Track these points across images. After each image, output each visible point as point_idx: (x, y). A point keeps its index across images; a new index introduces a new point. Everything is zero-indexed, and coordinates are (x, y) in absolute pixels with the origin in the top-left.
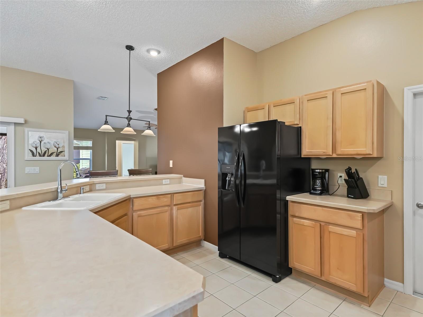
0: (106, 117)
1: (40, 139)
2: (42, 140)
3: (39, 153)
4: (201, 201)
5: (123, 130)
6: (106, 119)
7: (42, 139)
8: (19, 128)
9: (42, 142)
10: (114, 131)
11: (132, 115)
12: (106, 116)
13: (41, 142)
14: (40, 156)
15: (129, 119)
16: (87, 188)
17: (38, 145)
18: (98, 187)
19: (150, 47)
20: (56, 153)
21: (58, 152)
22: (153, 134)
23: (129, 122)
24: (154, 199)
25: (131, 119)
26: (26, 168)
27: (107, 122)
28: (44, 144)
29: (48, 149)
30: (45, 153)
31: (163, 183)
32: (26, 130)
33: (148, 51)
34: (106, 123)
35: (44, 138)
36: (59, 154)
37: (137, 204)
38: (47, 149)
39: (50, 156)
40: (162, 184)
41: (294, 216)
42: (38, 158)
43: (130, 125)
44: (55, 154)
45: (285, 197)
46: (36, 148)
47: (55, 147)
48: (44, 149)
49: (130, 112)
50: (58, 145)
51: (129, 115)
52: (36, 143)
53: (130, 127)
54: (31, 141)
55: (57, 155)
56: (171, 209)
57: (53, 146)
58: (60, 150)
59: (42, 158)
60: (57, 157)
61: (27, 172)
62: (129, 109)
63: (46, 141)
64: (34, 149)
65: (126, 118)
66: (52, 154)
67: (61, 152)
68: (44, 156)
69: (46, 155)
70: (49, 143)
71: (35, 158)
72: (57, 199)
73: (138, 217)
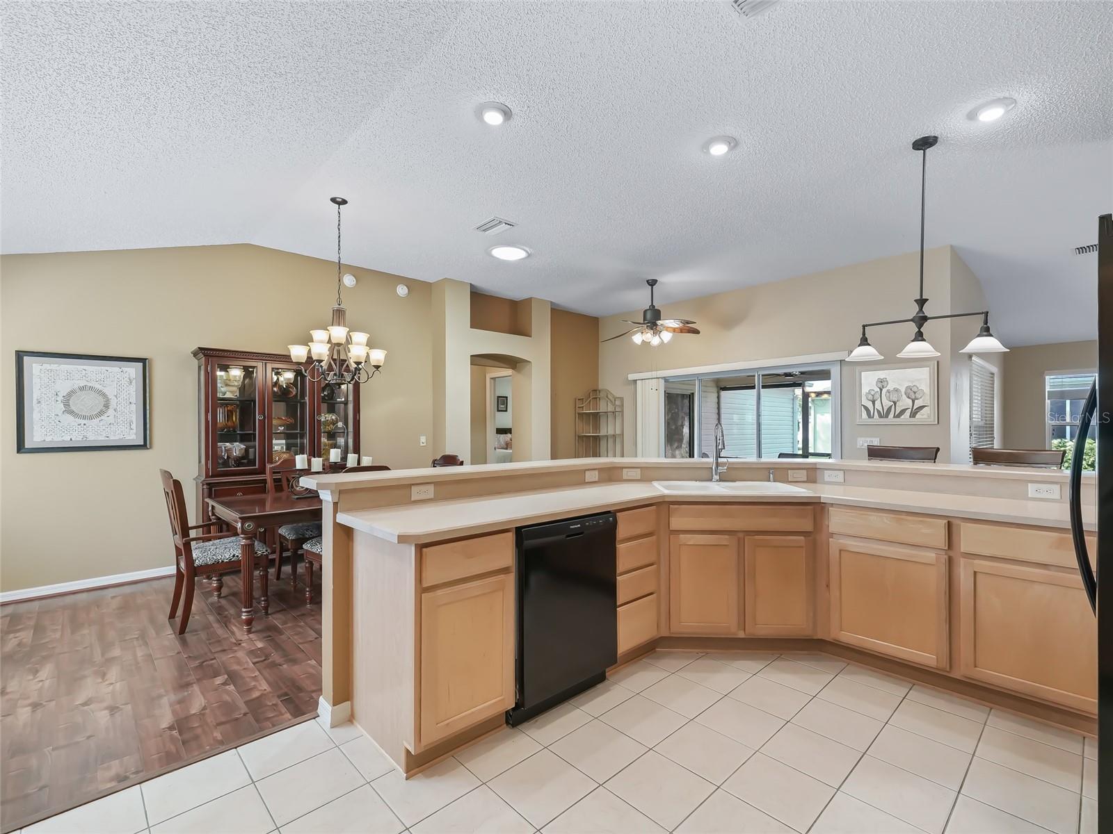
0: (864, 329)
1: (880, 385)
2: (883, 387)
3: (878, 411)
5: (904, 351)
6: (864, 334)
7: (885, 384)
8: (846, 368)
9: (884, 391)
12: (864, 326)
13: (881, 390)
14: (880, 416)
15: (921, 320)
16: (801, 475)
17: (878, 396)
18: (828, 476)
20: (910, 410)
21: (914, 408)
23: (919, 328)
24: (886, 521)
26: (858, 439)
27: (866, 340)
28: (888, 394)
29: (895, 403)
30: (889, 409)
31: (1028, 495)
32: (858, 369)
34: (864, 341)
35: (887, 381)
36: (917, 413)
37: (838, 521)
38: (893, 402)
39: (899, 416)
42: (876, 419)
44: (908, 413)
46: (874, 402)
47: (909, 398)
48: (887, 404)
49: (922, 302)
50: (915, 393)
51: (921, 309)
52: (873, 393)
53: (924, 340)
54: (865, 390)
55: (913, 415)
56: (950, 561)
57: (904, 396)
58: (918, 403)
59: (883, 421)
60: (912, 419)
61: (858, 447)
62: (921, 295)
63: (890, 387)
64: (870, 405)
65: (912, 320)
66: (903, 412)
67: (921, 408)
68: (887, 416)
69: (891, 415)
70: (897, 390)
71: (870, 420)
72: (711, 480)
73: (840, 551)
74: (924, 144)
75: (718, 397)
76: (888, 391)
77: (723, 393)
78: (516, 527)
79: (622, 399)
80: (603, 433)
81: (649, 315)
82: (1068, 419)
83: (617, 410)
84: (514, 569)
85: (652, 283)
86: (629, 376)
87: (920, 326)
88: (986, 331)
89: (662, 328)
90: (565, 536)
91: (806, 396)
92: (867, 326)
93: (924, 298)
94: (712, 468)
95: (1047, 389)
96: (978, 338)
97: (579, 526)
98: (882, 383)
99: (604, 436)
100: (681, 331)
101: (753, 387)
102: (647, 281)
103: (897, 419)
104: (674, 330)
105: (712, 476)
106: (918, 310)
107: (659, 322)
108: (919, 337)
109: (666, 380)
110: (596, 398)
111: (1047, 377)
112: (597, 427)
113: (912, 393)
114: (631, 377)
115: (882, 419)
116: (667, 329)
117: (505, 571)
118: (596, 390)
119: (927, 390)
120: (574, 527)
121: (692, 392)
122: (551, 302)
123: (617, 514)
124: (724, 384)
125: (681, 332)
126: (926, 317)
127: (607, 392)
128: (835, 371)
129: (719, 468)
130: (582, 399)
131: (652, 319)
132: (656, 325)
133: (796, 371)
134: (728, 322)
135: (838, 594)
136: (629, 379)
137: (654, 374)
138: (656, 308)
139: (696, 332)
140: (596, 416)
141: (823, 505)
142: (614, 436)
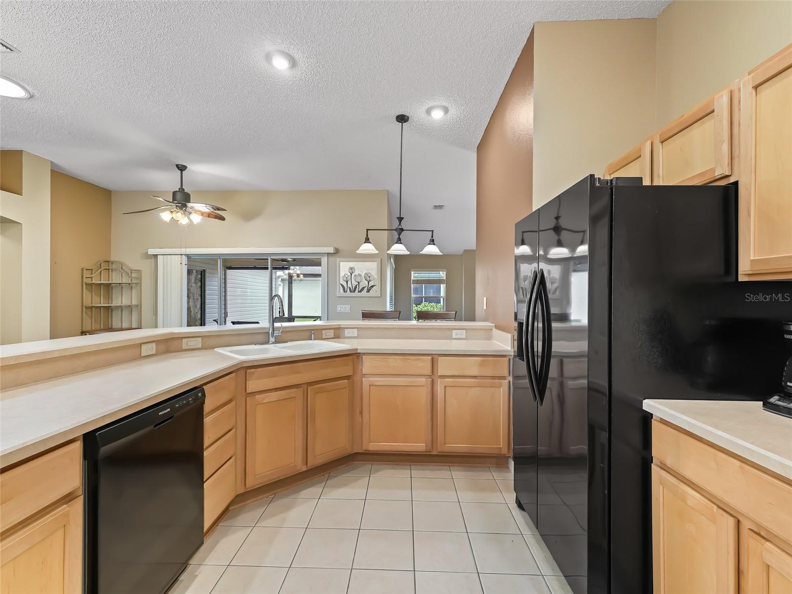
0: (367, 232)
2: (352, 273)
3: (350, 288)
4: (504, 378)
5: (391, 249)
6: (367, 236)
7: (353, 270)
8: (331, 259)
9: (353, 275)
10: (378, 252)
11: (404, 225)
12: (367, 230)
13: (351, 275)
14: (351, 291)
15: (400, 230)
16: (331, 333)
17: (349, 278)
18: (347, 333)
19: (431, 104)
20: (367, 287)
21: (369, 287)
22: (439, 252)
23: (399, 236)
24: (399, 361)
25: (402, 230)
26: (338, 306)
28: (355, 277)
29: (359, 283)
30: (356, 287)
31: (452, 336)
32: (338, 260)
33: (428, 112)
34: (367, 240)
35: (355, 269)
36: (370, 290)
37: (367, 366)
39: (360, 291)
40: (450, 338)
41: (664, 467)
42: (348, 293)
43: (400, 241)
44: (366, 289)
45: (641, 399)
46: (347, 282)
47: (366, 280)
48: (355, 283)
49: (400, 219)
50: (369, 277)
51: (400, 224)
52: (346, 276)
53: (401, 243)
54: (342, 274)
55: (368, 291)
56: (433, 382)
57: (364, 279)
58: (371, 284)
59: (353, 294)
60: (368, 293)
61: (338, 311)
62: (400, 215)
63: (356, 273)
64: (345, 284)
65: (396, 230)
66: (363, 289)
67: (372, 286)
68: (354, 292)
69: (357, 291)
70: (360, 275)
71: (345, 294)
72: (267, 342)
73: (370, 386)
74: (402, 119)
75: (225, 274)
76: (355, 275)
77: (229, 272)
78: (84, 435)
79: (139, 272)
80: (116, 303)
81: (179, 196)
82: (423, 295)
83: (133, 282)
84: (80, 492)
85: (182, 168)
86: (149, 250)
87: (399, 234)
88: (432, 242)
89: (191, 210)
90: (153, 426)
91: (290, 276)
92: (369, 230)
93: (401, 216)
94: (269, 333)
95: (412, 279)
96: (429, 246)
97: (169, 410)
98: (352, 270)
99: (117, 307)
100: (209, 215)
101: (267, 268)
102: (176, 165)
103: (360, 293)
104: (202, 214)
105: (269, 339)
106: (398, 224)
107: (189, 205)
108: (399, 241)
109: (189, 257)
110: (109, 269)
111: (412, 272)
112: (109, 297)
113: (368, 278)
114: (151, 251)
115: (352, 293)
116: (196, 211)
117: (68, 498)
118: (108, 262)
119: (375, 276)
120: (163, 412)
121: (204, 269)
122: (51, 161)
123: (204, 387)
124: (233, 264)
125: (209, 217)
126: (402, 229)
127: (122, 265)
128: (324, 260)
129: (275, 332)
130: (92, 269)
131: (182, 199)
132: (185, 206)
133: (289, 258)
134: (249, 216)
135: (368, 417)
136: (149, 253)
137: (178, 251)
138: (185, 191)
139: (222, 219)
140: (108, 287)
141: (358, 354)
142: (130, 307)
